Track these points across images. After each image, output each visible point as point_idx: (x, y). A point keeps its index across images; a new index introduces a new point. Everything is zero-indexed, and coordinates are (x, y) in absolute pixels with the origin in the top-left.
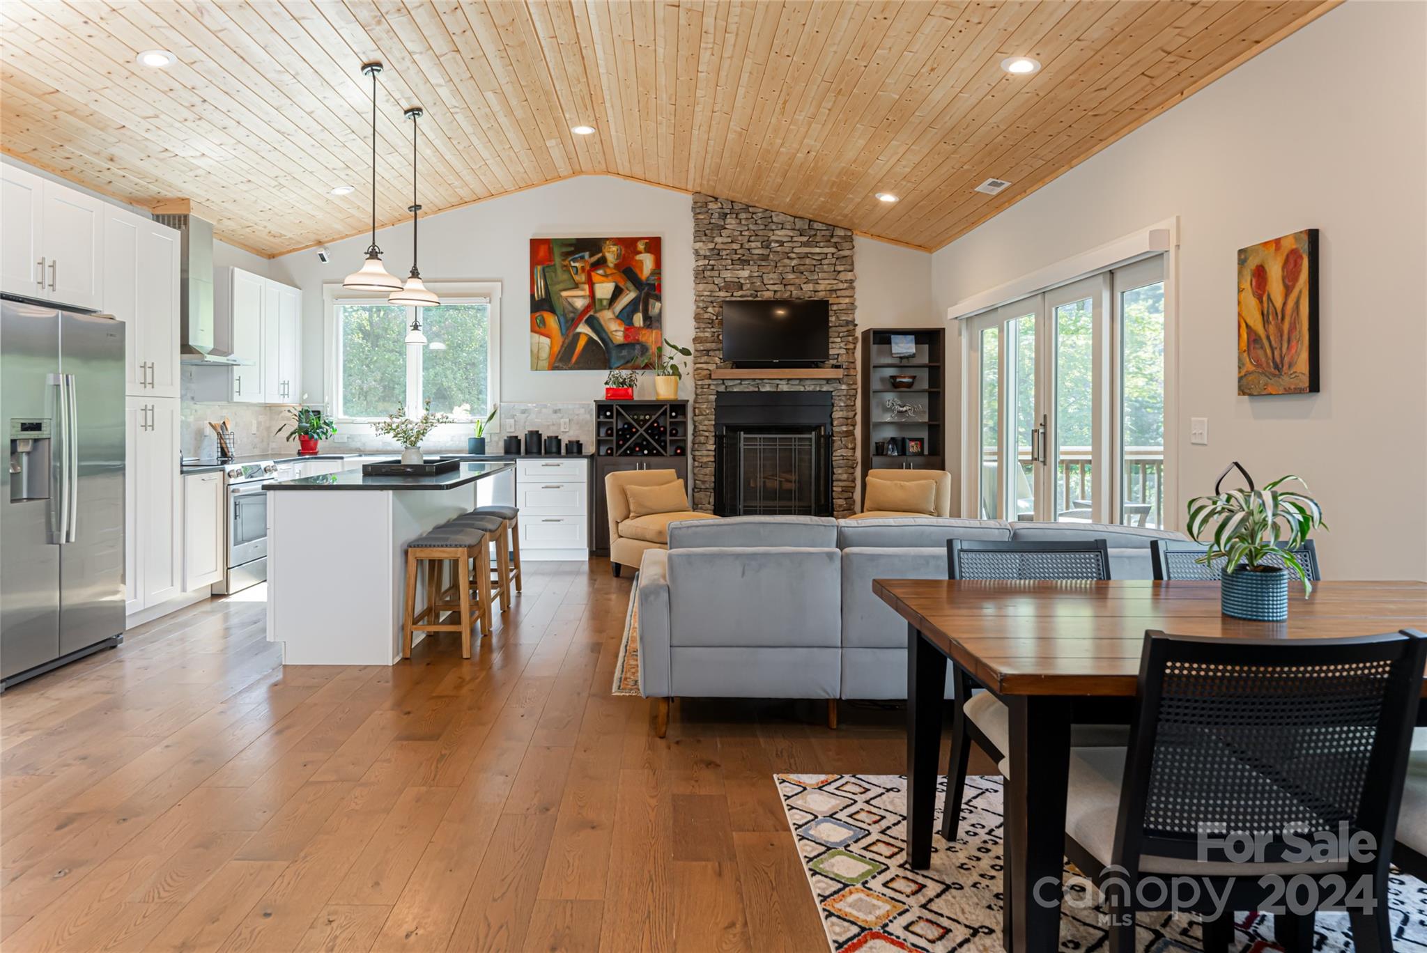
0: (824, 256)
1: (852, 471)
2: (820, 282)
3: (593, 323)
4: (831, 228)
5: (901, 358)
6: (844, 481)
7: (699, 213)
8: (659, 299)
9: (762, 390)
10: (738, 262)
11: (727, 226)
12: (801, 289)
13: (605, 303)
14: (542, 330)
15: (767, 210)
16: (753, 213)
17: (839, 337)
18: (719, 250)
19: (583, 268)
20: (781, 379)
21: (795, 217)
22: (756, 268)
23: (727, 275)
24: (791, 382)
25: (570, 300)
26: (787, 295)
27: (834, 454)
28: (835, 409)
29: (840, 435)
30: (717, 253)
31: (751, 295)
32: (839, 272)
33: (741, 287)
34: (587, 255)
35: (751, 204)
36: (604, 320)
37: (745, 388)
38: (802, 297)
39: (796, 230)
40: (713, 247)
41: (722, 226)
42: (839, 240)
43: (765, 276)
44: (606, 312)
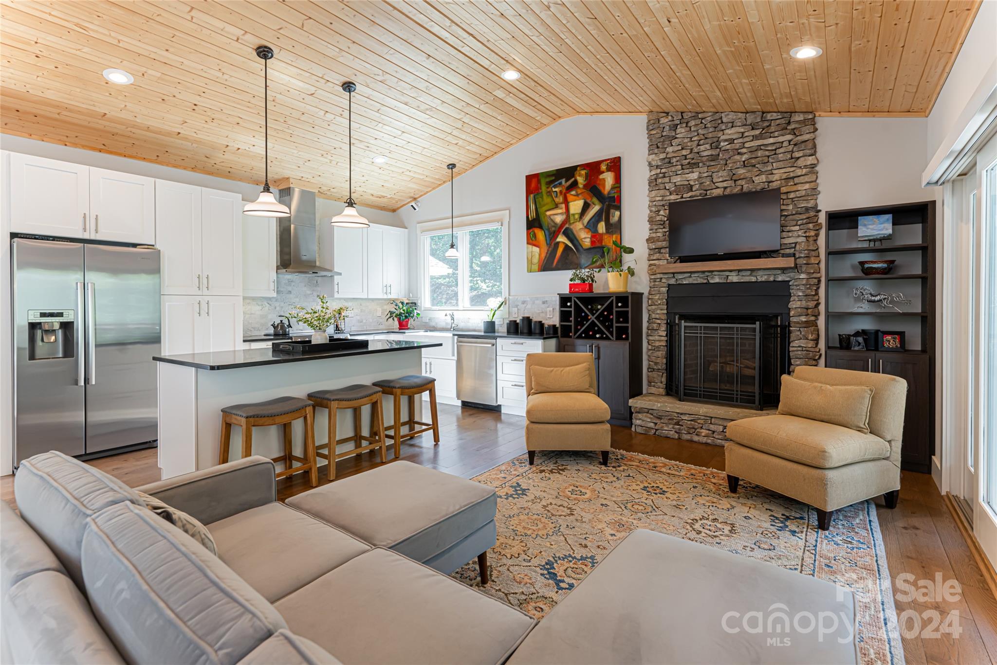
0: (778, 145)
2: (774, 172)
3: (568, 234)
4: (787, 115)
5: (870, 241)
7: (652, 130)
8: (619, 208)
9: (711, 282)
10: (688, 166)
11: (677, 136)
12: (754, 182)
13: (577, 216)
14: (534, 242)
15: (716, 113)
16: (702, 119)
17: (796, 225)
18: (670, 158)
19: (561, 192)
20: (731, 271)
21: (746, 113)
22: (705, 169)
23: (677, 179)
24: (741, 273)
25: (552, 217)
26: (736, 190)
27: (791, 345)
28: (792, 299)
29: (798, 325)
30: (668, 161)
31: (701, 195)
32: (798, 158)
33: (690, 188)
34: (563, 181)
35: (699, 110)
36: (576, 231)
37: (694, 280)
38: (754, 190)
39: (748, 125)
40: (665, 157)
41: (674, 136)
42: (797, 126)
43: (714, 175)
44: (578, 223)
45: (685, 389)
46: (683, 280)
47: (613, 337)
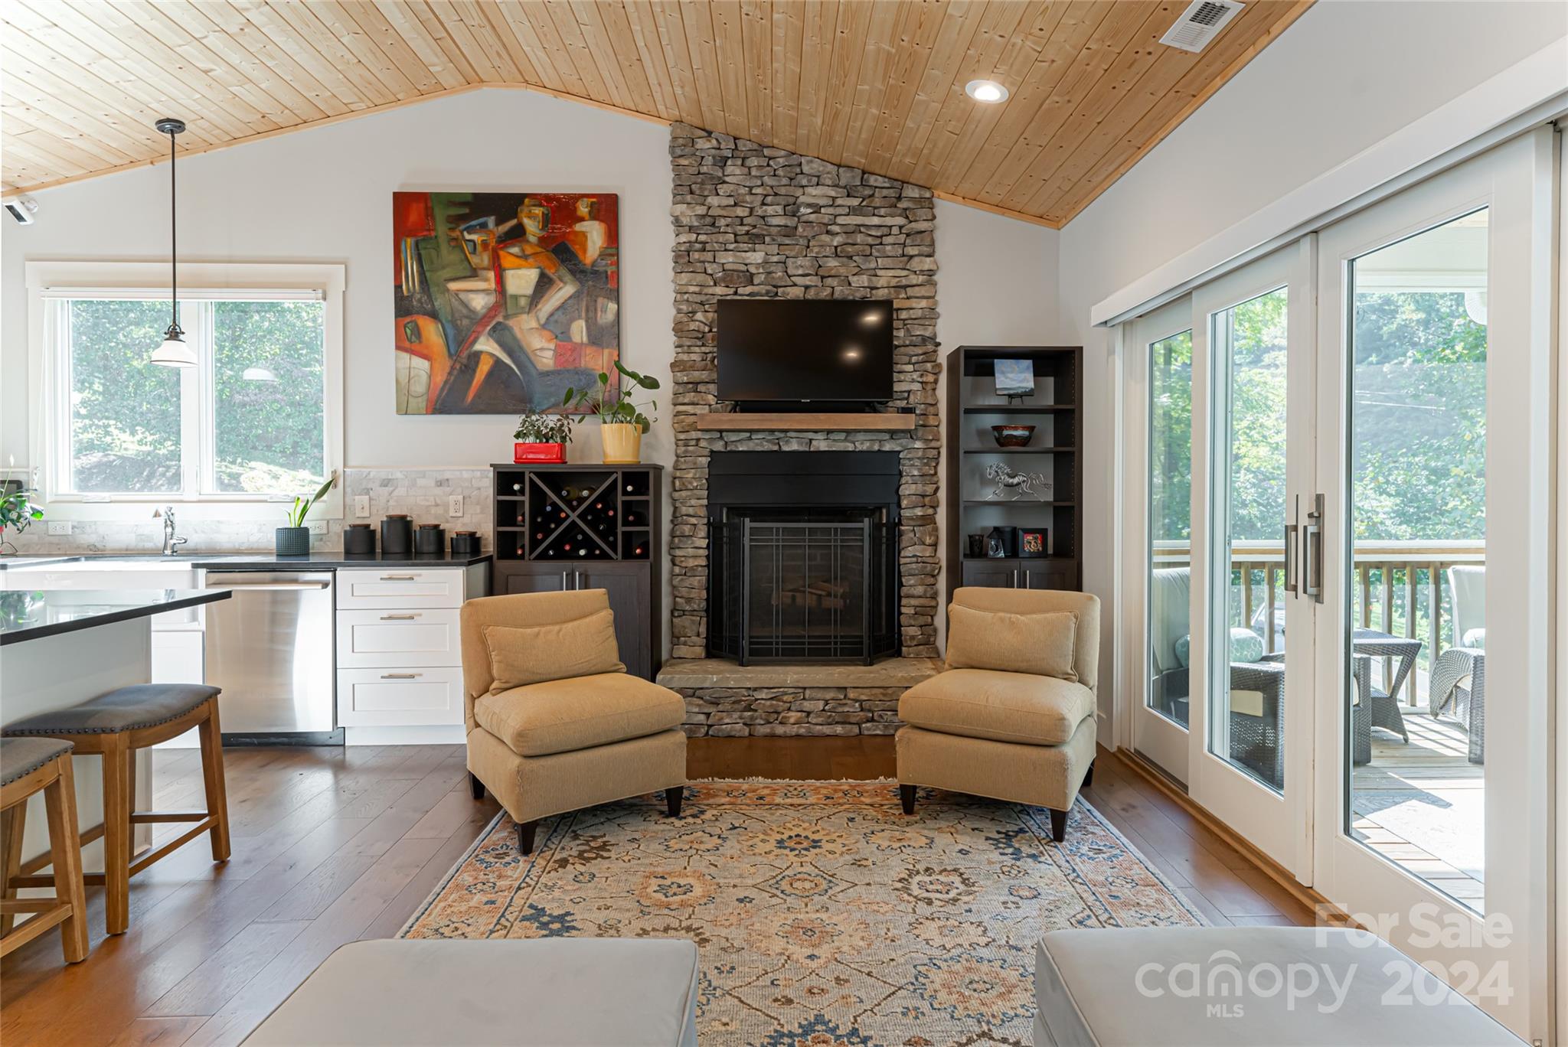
0: (885, 231)
1: (931, 580)
2: (879, 272)
3: (501, 333)
4: (898, 184)
5: (1010, 396)
6: (920, 597)
7: (681, 156)
8: (616, 296)
9: (785, 448)
10: (746, 238)
11: (727, 179)
12: (850, 284)
13: (523, 302)
14: (416, 347)
15: (793, 153)
16: (770, 159)
17: (909, 363)
18: (714, 217)
19: (485, 244)
20: (816, 431)
21: (839, 166)
22: (775, 249)
23: (727, 259)
24: (832, 436)
25: (462, 296)
26: (825, 294)
27: (902, 554)
28: (903, 481)
29: (912, 523)
30: (710, 222)
31: (767, 293)
32: (911, 257)
33: (750, 279)
34: (491, 221)
35: (766, 141)
36: (521, 332)
37: (757, 445)
38: (851, 298)
39: (841, 187)
40: (704, 213)
41: (720, 178)
42: (910, 205)
43: (790, 261)
44: (525, 316)
45: (751, 643)
46: (738, 444)
47: (616, 552)
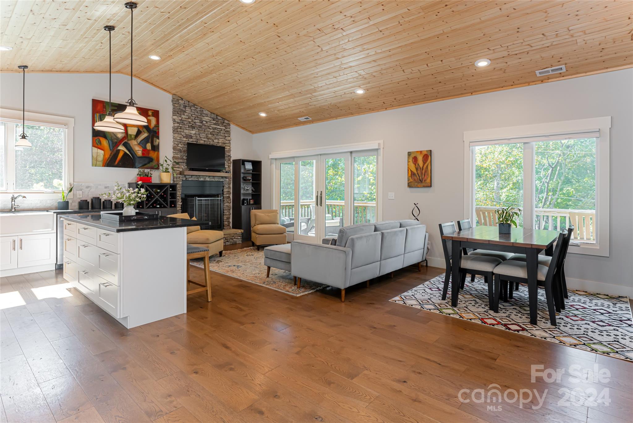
0: (221, 130)
2: (220, 139)
3: (126, 145)
4: (223, 119)
5: (248, 170)
6: (228, 215)
7: (175, 104)
8: (158, 138)
9: (200, 180)
10: (191, 127)
11: (186, 111)
12: (213, 141)
13: (133, 137)
14: (99, 146)
15: (201, 108)
16: (197, 108)
17: (227, 161)
18: (183, 120)
20: (206, 176)
21: (211, 113)
22: (197, 131)
23: (186, 132)
24: (210, 177)
26: (208, 143)
27: (224, 205)
28: (225, 188)
29: (226, 198)
30: (182, 122)
31: (196, 141)
32: (226, 136)
33: (192, 137)
35: (196, 104)
36: (132, 145)
38: (214, 145)
39: (212, 118)
40: (181, 119)
42: (226, 125)
43: (201, 134)
44: (133, 141)
46: (189, 178)
47: (168, 206)
